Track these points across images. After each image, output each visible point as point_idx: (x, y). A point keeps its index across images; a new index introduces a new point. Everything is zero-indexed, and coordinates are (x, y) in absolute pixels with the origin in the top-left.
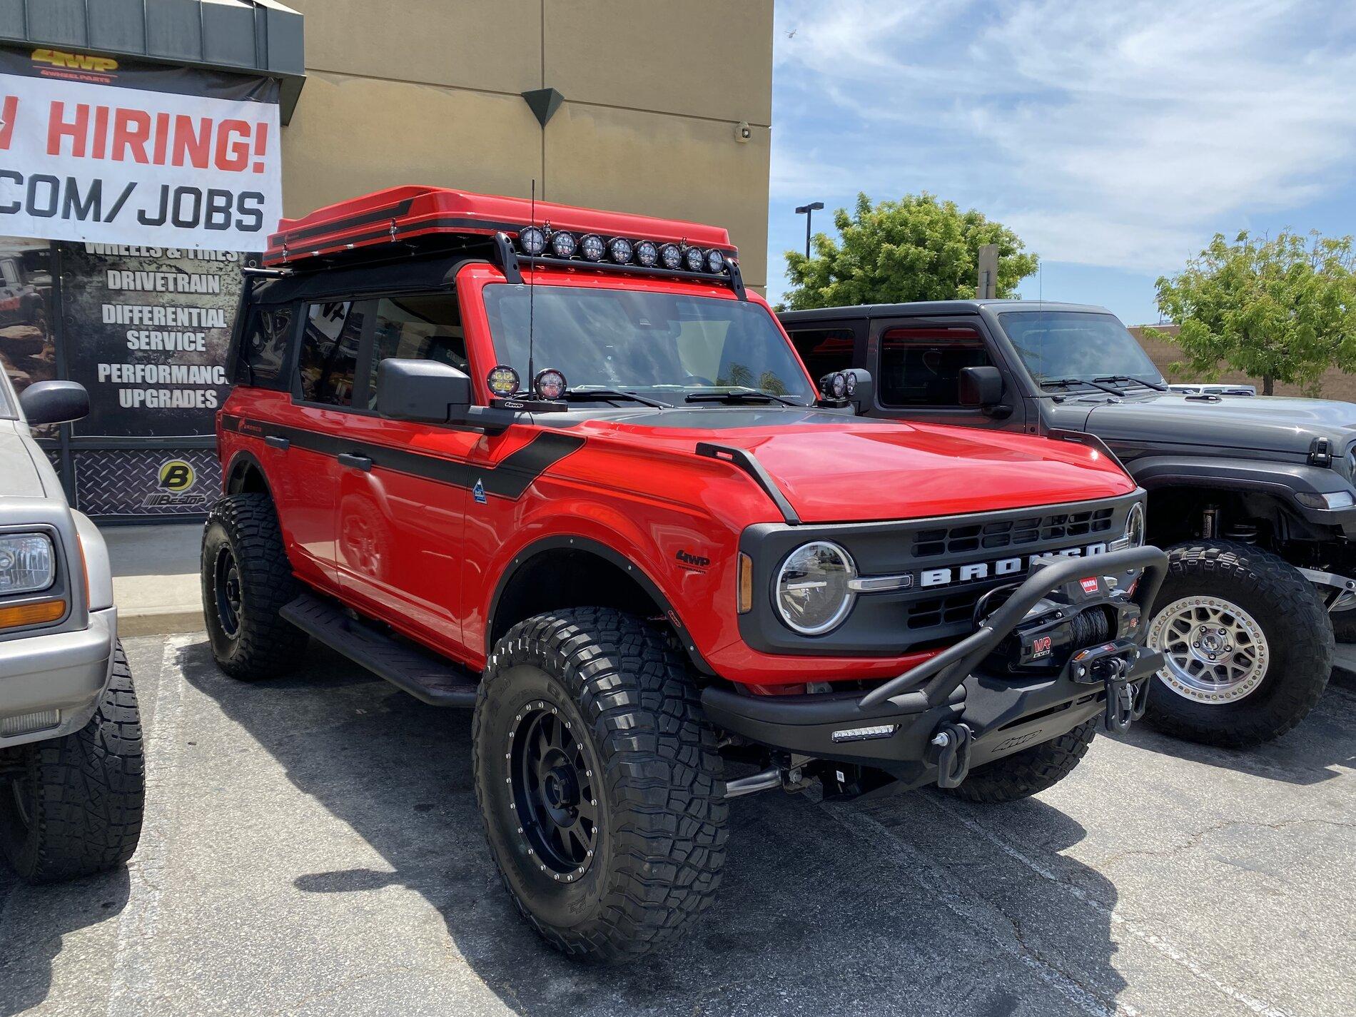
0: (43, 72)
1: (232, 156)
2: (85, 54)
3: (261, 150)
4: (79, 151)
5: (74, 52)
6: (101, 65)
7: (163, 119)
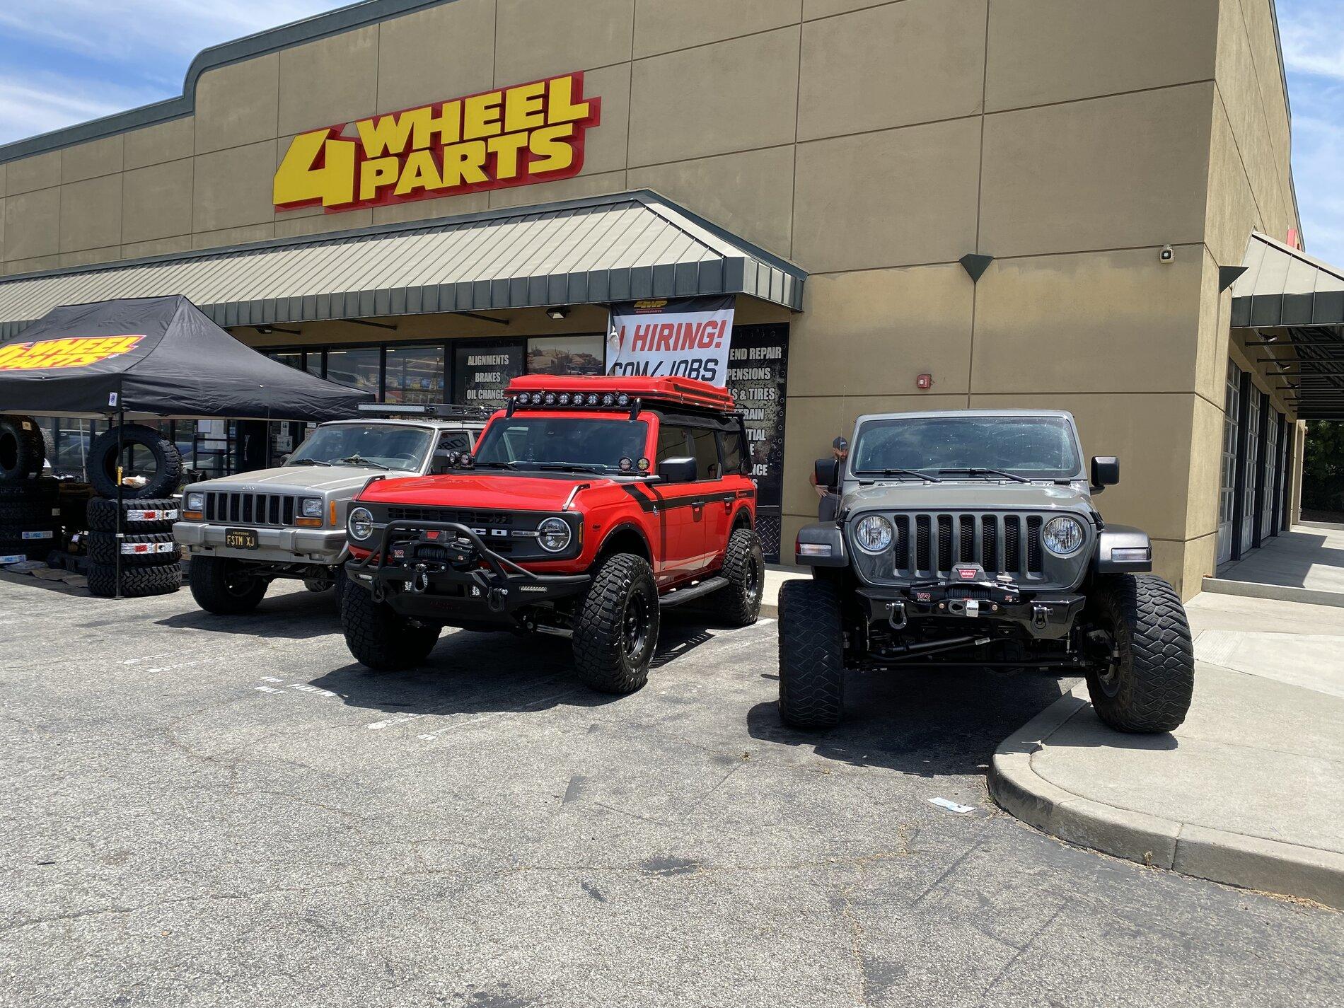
0: (637, 312)
1: (706, 340)
2: (655, 300)
3: (720, 335)
4: (643, 349)
5: (651, 301)
6: (659, 304)
7: (680, 325)
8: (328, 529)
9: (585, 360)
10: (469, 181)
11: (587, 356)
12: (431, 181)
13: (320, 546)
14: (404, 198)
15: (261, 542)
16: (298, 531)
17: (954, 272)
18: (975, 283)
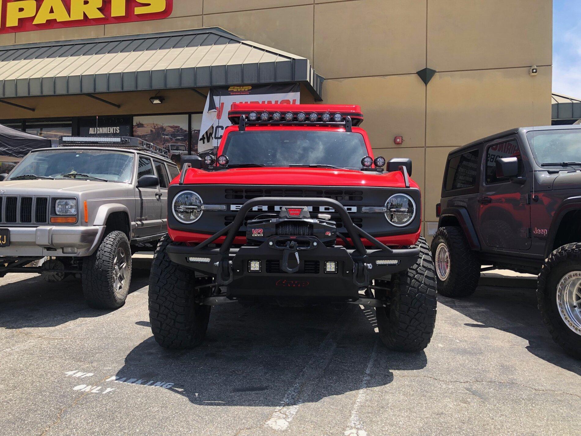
0: (231, 94)
2: (243, 86)
5: (240, 86)
6: (246, 88)
7: (263, 103)
8: (82, 225)
9: (175, 129)
10: (90, 17)
11: (176, 127)
12: (61, 15)
13: (76, 240)
14: (40, 27)
15: (13, 239)
16: (54, 228)
17: (415, 80)
18: (426, 85)
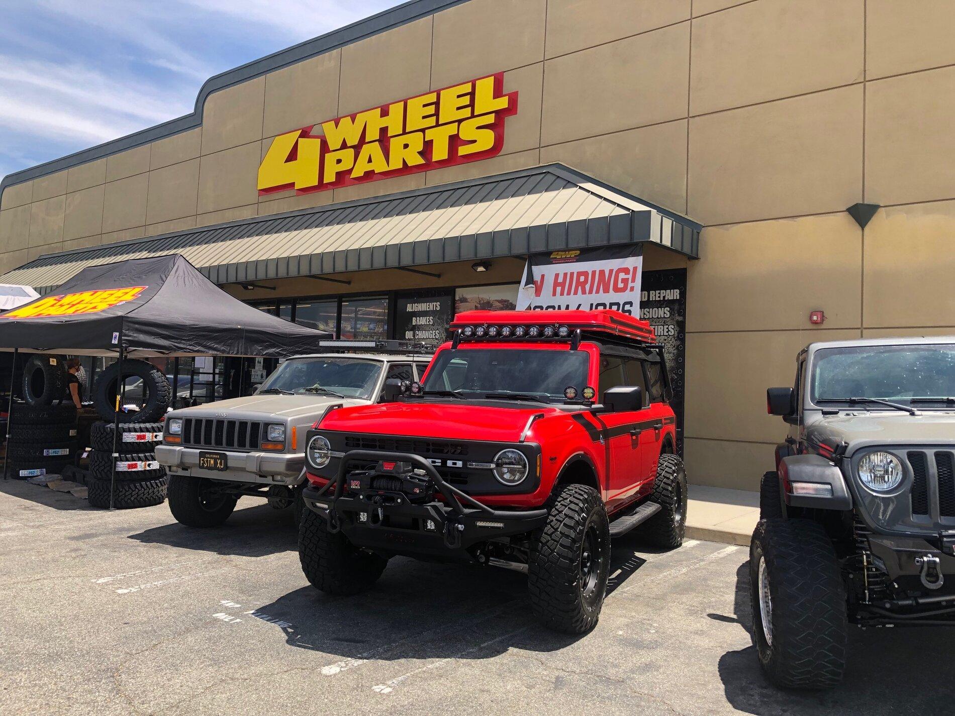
0: (554, 262)
1: (621, 285)
2: (569, 251)
3: (632, 281)
5: (565, 251)
6: (573, 254)
7: (594, 273)
8: (289, 452)
9: (503, 305)
10: (410, 164)
11: (506, 301)
12: (379, 166)
13: (282, 468)
14: (359, 179)
15: (230, 464)
16: (262, 454)
17: (844, 221)
18: (863, 229)
